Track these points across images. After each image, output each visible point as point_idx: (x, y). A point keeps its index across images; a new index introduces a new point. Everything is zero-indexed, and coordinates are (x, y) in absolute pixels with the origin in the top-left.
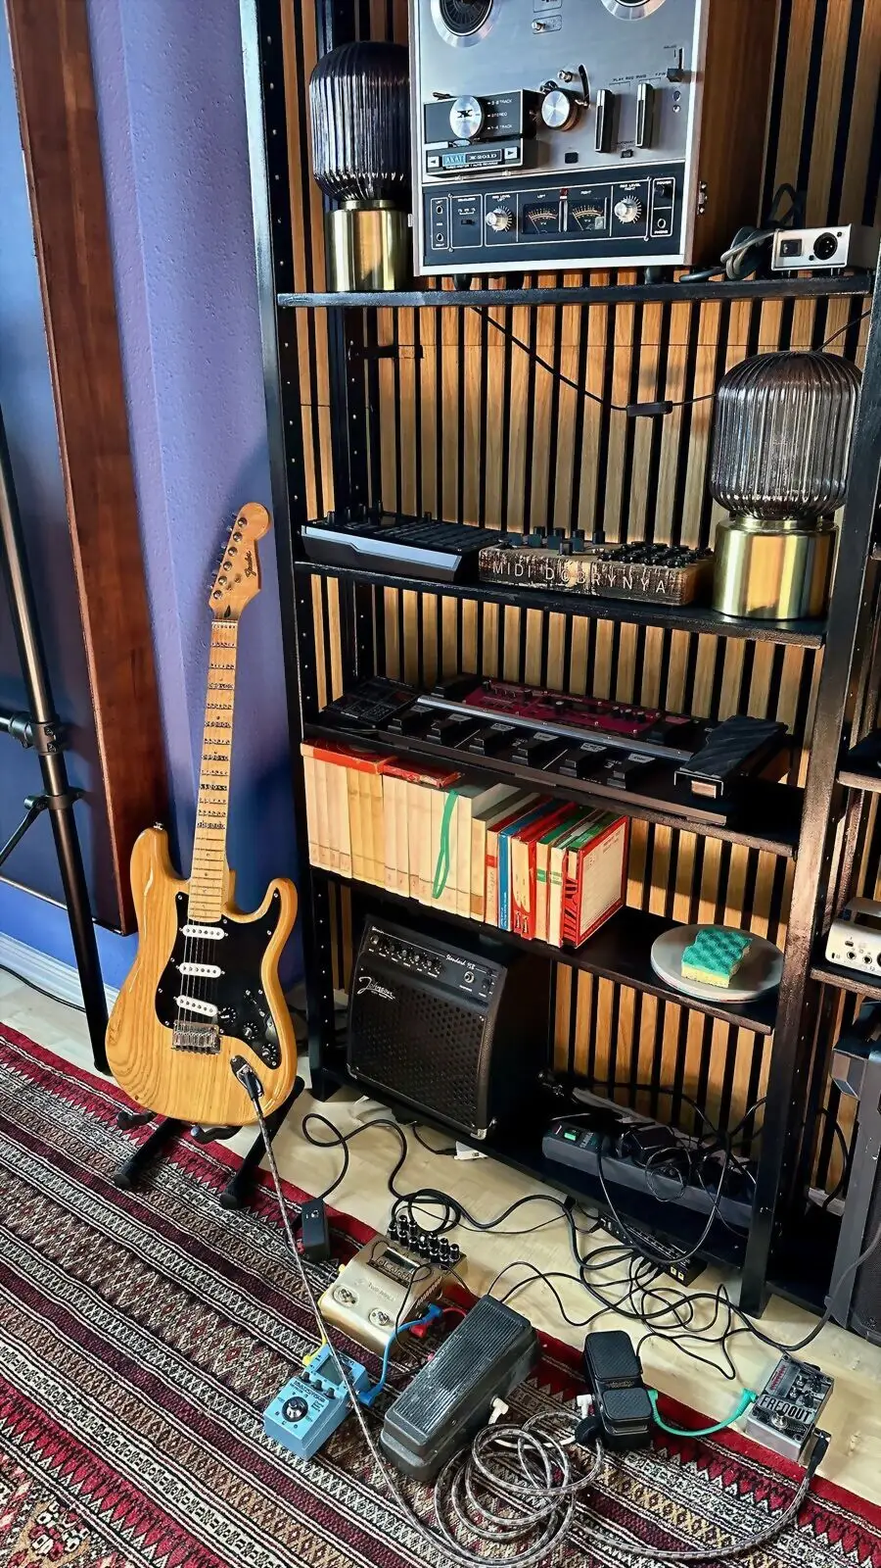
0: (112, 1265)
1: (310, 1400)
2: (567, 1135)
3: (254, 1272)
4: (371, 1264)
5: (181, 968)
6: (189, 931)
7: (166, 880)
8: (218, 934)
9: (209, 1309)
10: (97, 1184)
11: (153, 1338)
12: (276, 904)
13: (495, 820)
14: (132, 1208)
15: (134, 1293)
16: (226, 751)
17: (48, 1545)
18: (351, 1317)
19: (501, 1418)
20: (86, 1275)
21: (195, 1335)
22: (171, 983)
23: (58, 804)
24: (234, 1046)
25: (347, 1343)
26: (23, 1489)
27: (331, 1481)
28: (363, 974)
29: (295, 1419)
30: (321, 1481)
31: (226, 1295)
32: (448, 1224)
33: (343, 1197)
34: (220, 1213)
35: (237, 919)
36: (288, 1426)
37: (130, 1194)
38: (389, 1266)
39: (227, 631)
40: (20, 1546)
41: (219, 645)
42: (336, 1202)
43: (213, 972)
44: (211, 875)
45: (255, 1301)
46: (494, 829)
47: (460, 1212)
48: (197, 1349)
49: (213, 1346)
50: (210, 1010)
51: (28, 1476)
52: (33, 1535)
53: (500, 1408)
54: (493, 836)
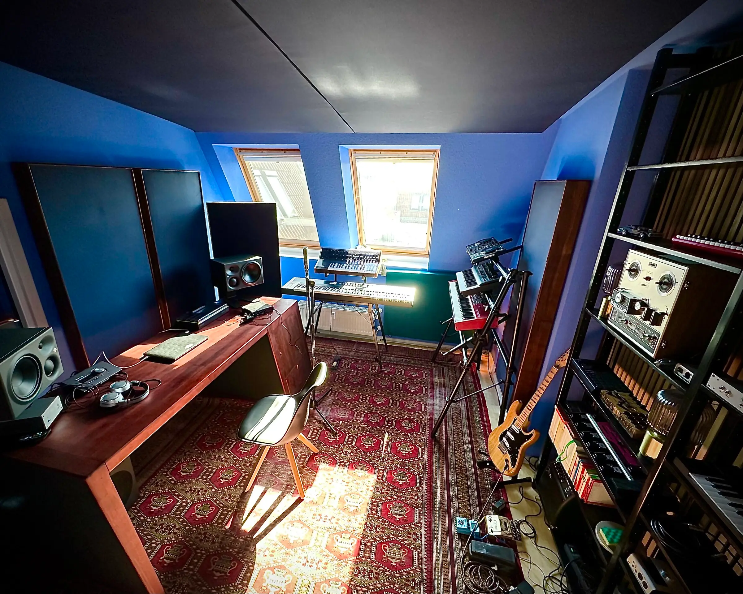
0: (462, 474)
1: (465, 524)
2: (572, 549)
3: (482, 500)
4: (500, 520)
5: (508, 432)
6: (513, 426)
7: (515, 413)
8: (518, 432)
9: (469, 496)
10: (474, 459)
11: (456, 490)
12: (531, 435)
13: (580, 455)
14: (475, 468)
15: (461, 481)
16: (540, 395)
17: (416, 498)
18: (489, 524)
19: (494, 570)
20: (458, 471)
21: (462, 497)
22: (505, 433)
23: (506, 384)
24: (508, 456)
25: (483, 526)
26: (421, 488)
27: (457, 539)
28: (549, 467)
29: (460, 524)
30: (455, 537)
31: (474, 497)
32: (530, 535)
33: (514, 507)
34: (488, 485)
35: (523, 432)
36: (458, 523)
37: (477, 466)
38: (503, 525)
39: (555, 370)
40: (413, 494)
41: (552, 372)
42: (511, 506)
43: (512, 438)
44: (523, 419)
45: (477, 504)
46: (580, 457)
47: (535, 537)
48: (461, 499)
49: (463, 502)
50: (508, 445)
51: (422, 487)
52: (416, 495)
53: (495, 568)
54: (578, 459)
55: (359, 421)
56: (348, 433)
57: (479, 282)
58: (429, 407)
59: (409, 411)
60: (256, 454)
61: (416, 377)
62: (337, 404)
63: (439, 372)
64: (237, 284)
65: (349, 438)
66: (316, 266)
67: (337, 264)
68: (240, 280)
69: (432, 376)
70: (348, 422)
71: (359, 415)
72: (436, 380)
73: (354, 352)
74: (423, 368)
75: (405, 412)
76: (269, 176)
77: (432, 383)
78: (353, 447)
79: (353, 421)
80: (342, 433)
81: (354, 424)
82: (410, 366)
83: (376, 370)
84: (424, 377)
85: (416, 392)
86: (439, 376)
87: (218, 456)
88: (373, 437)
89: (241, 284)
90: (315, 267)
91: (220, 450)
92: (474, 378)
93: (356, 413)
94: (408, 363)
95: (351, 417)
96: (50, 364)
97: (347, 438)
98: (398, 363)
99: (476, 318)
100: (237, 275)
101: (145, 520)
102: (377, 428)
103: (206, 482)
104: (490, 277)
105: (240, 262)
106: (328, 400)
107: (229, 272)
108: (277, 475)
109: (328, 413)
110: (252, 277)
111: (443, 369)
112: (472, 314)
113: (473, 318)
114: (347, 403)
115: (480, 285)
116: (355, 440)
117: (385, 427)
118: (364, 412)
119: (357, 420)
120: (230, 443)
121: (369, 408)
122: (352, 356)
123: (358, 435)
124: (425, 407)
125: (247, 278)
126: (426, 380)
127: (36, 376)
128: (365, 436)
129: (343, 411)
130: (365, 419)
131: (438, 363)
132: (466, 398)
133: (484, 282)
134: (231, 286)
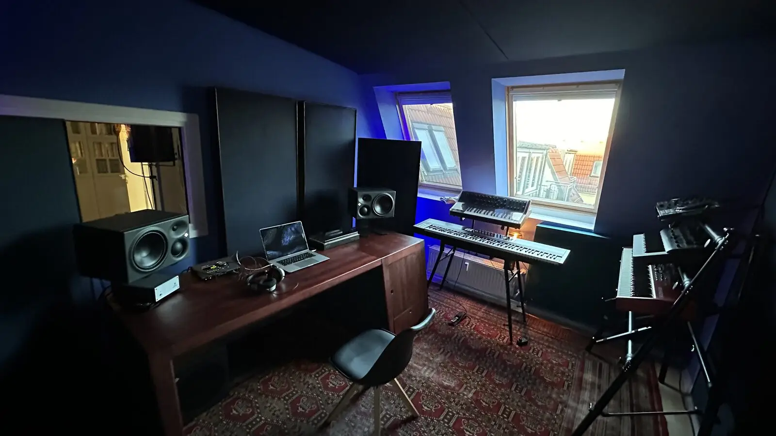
55: (466, 397)
56: (448, 408)
57: (668, 248)
58: (569, 411)
59: (538, 406)
60: (341, 394)
61: (559, 365)
62: (445, 367)
63: (594, 366)
64: (368, 213)
65: (447, 414)
66: (452, 208)
67: (475, 209)
68: (371, 209)
69: (582, 370)
70: (453, 393)
71: (468, 389)
72: (588, 377)
73: (483, 312)
74: (571, 355)
75: (531, 405)
76: (435, 130)
77: (581, 380)
78: (449, 427)
79: (458, 394)
80: (440, 404)
81: (459, 398)
82: (553, 348)
83: (505, 341)
84: (570, 367)
85: (553, 385)
86: (594, 374)
87: (307, 380)
88: (479, 424)
89: (371, 213)
90: (451, 210)
91: (311, 376)
92: (651, 391)
93: (465, 386)
94: (550, 342)
95: (457, 388)
96: (179, 246)
97: (445, 413)
98: (537, 340)
99: (655, 297)
100: (369, 204)
101: (221, 421)
102: (486, 414)
103: (285, 404)
104: (688, 243)
105: (373, 193)
106: (437, 359)
107: (361, 200)
108: (352, 426)
109: (433, 374)
110: (383, 209)
111: (601, 365)
112: (650, 291)
113: (652, 297)
114: (458, 370)
115: (668, 252)
116: (454, 420)
117: (498, 416)
118: (476, 388)
119: (464, 395)
120: (323, 371)
121: (483, 385)
122: (479, 316)
123: (459, 414)
124: (562, 410)
125: (378, 209)
126: (573, 373)
127: (162, 251)
128: (468, 419)
129: (450, 378)
130: (475, 397)
131: (595, 355)
132: (632, 416)
133: (677, 248)
134: (360, 214)
